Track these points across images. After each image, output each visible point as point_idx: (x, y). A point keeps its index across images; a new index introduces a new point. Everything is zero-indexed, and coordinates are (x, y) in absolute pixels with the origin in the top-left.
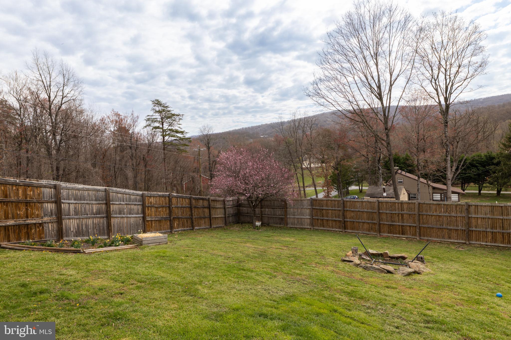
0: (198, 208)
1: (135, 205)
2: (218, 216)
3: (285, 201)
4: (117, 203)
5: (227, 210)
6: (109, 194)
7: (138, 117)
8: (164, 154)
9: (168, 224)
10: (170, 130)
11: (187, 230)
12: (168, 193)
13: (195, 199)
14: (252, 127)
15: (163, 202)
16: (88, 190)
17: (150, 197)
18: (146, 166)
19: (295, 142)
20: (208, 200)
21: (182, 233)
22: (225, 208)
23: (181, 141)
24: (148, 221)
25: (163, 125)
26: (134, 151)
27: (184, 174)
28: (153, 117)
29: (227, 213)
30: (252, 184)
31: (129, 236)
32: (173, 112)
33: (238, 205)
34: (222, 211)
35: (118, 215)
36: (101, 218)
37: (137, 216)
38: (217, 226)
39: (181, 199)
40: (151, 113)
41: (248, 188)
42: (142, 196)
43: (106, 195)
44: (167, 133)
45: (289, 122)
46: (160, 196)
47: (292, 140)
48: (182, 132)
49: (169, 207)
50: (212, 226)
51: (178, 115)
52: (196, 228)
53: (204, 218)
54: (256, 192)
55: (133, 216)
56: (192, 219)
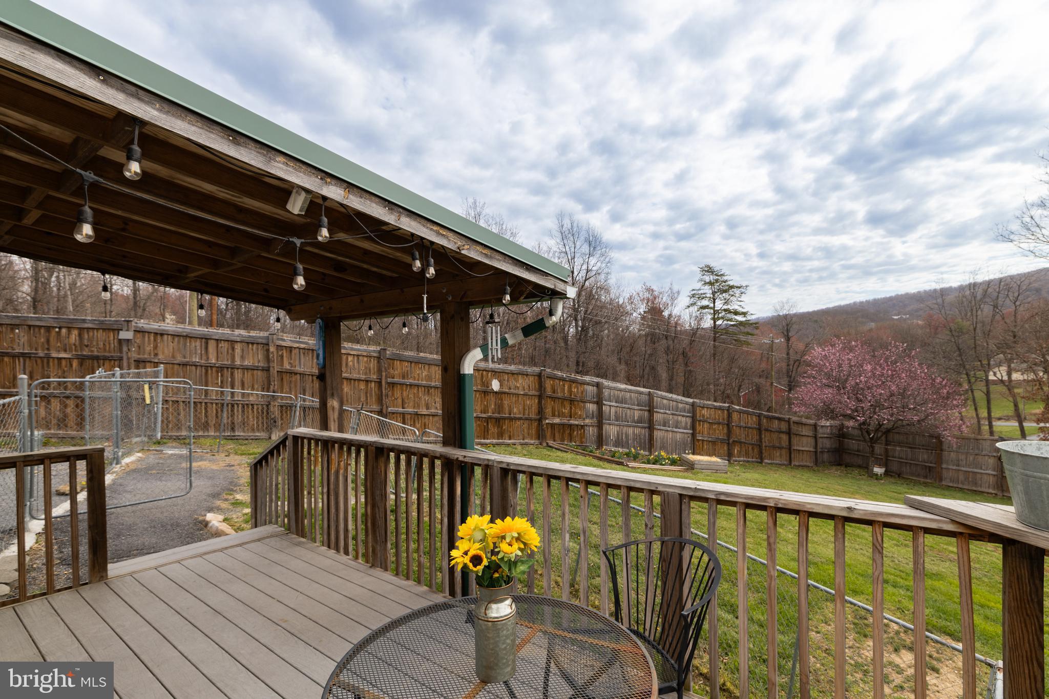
0: (771, 431)
1: (683, 416)
2: (803, 449)
3: (938, 437)
4: (662, 411)
5: (820, 441)
6: (653, 399)
7: (678, 292)
8: (715, 346)
9: (726, 448)
10: (725, 310)
11: (753, 462)
12: (727, 405)
13: (767, 417)
14: (875, 300)
15: (721, 416)
16: (630, 391)
17: (703, 407)
18: (686, 365)
19: (972, 328)
20: (789, 421)
21: (745, 466)
22: (815, 437)
23: (742, 328)
24: (698, 440)
25: (714, 303)
26: (671, 342)
27: (744, 380)
28: (700, 292)
29: (820, 445)
30: (870, 402)
31: (675, 456)
32: (731, 283)
33: (841, 435)
34: (812, 441)
35: (662, 428)
36: (642, 427)
37: (685, 431)
38: (801, 464)
39: (746, 415)
40: (699, 285)
41: (863, 408)
42: (693, 405)
43: (649, 400)
44: (720, 315)
45: (961, 288)
46: (716, 408)
47: (966, 324)
48: (744, 314)
49: (728, 425)
50: (793, 463)
51: (739, 287)
52: (766, 461)
53: (780, 448)
54: (879, 416)
55: (680, 430)
56: (760, 446)
